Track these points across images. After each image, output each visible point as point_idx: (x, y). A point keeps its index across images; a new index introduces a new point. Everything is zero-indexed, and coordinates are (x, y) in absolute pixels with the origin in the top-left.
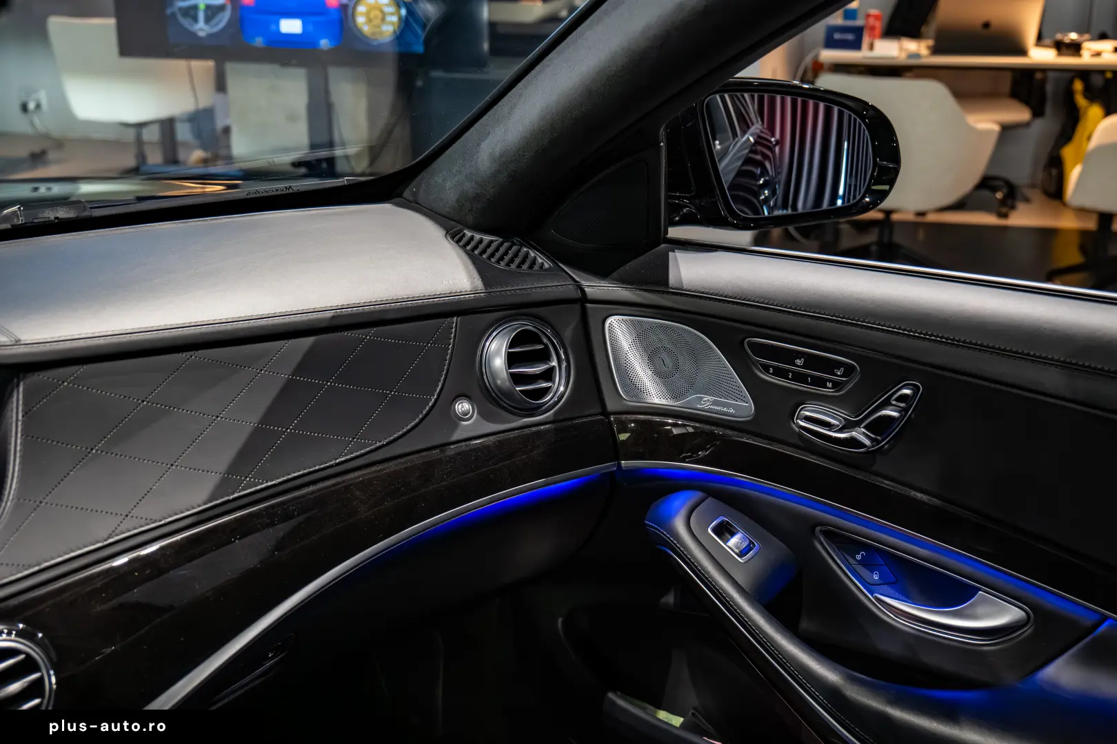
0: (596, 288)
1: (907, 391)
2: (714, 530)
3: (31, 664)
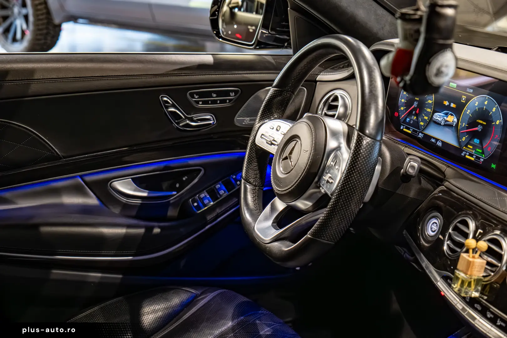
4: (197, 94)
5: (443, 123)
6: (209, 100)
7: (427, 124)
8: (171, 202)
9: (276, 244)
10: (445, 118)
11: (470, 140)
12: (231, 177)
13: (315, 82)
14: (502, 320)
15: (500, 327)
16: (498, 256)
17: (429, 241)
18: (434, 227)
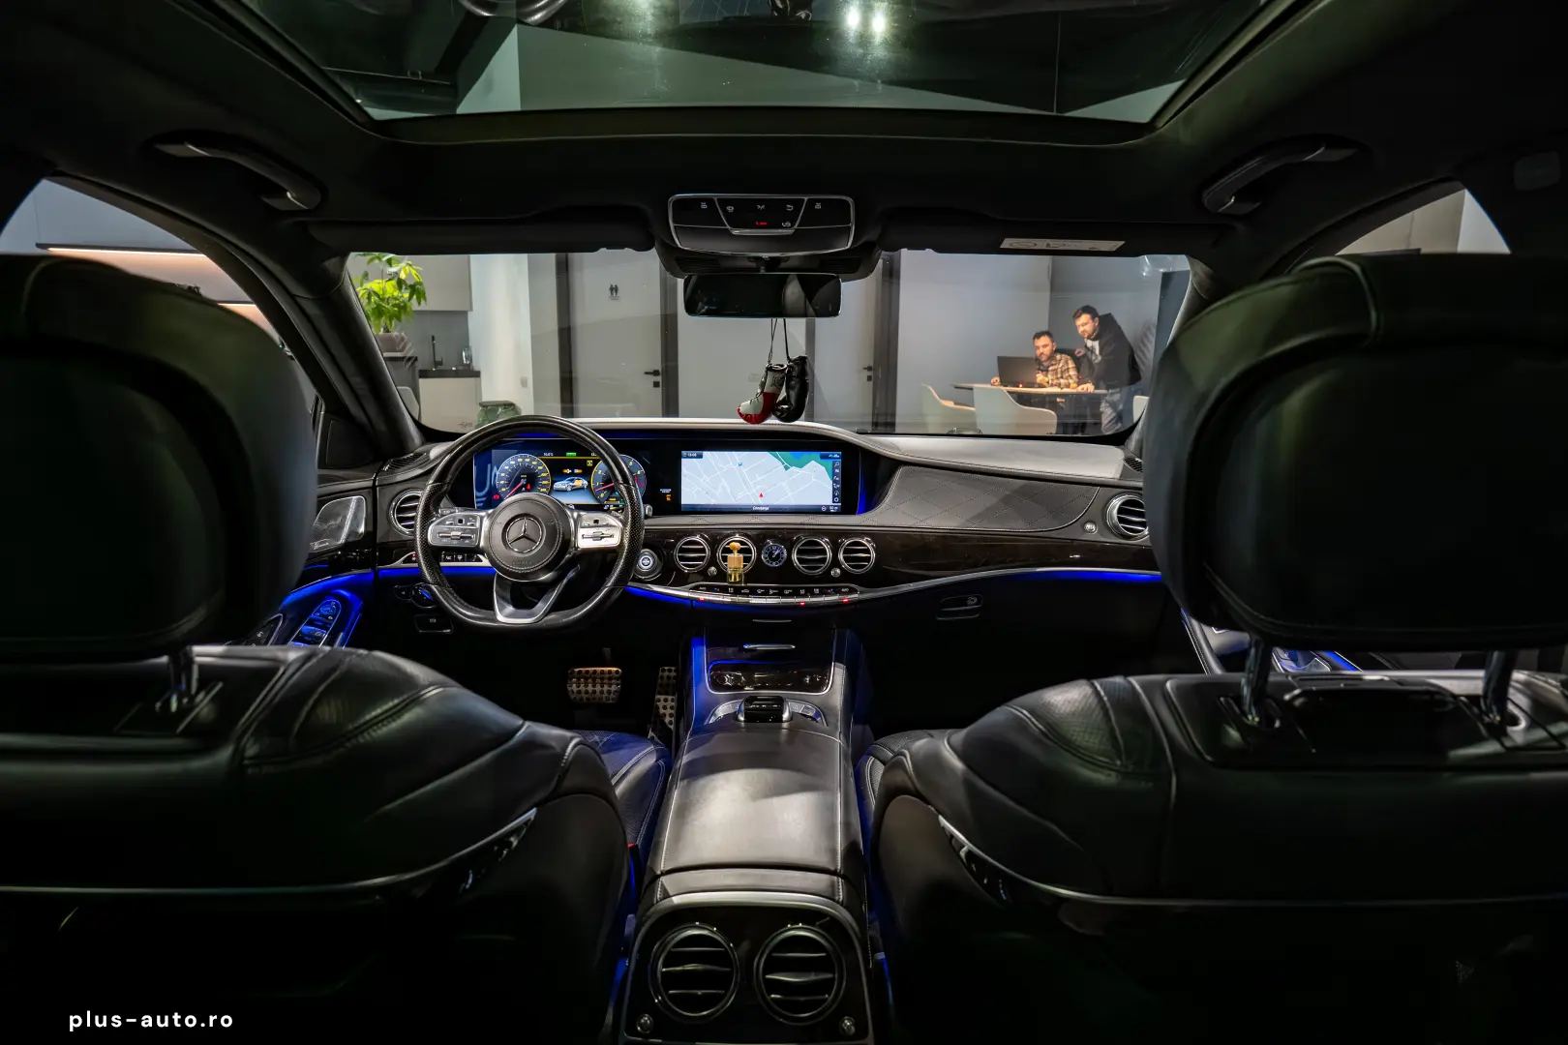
3: (867, 551)
5: (569, 489)
9: (552, 616)
10: (571, 484)
11: (611, 494)
12: (312, 616)
13: (374, 488)
14: (773, 588)
15: (774, 594)
16: (748, 551)
17: (647, 574)
18: (646, 562)
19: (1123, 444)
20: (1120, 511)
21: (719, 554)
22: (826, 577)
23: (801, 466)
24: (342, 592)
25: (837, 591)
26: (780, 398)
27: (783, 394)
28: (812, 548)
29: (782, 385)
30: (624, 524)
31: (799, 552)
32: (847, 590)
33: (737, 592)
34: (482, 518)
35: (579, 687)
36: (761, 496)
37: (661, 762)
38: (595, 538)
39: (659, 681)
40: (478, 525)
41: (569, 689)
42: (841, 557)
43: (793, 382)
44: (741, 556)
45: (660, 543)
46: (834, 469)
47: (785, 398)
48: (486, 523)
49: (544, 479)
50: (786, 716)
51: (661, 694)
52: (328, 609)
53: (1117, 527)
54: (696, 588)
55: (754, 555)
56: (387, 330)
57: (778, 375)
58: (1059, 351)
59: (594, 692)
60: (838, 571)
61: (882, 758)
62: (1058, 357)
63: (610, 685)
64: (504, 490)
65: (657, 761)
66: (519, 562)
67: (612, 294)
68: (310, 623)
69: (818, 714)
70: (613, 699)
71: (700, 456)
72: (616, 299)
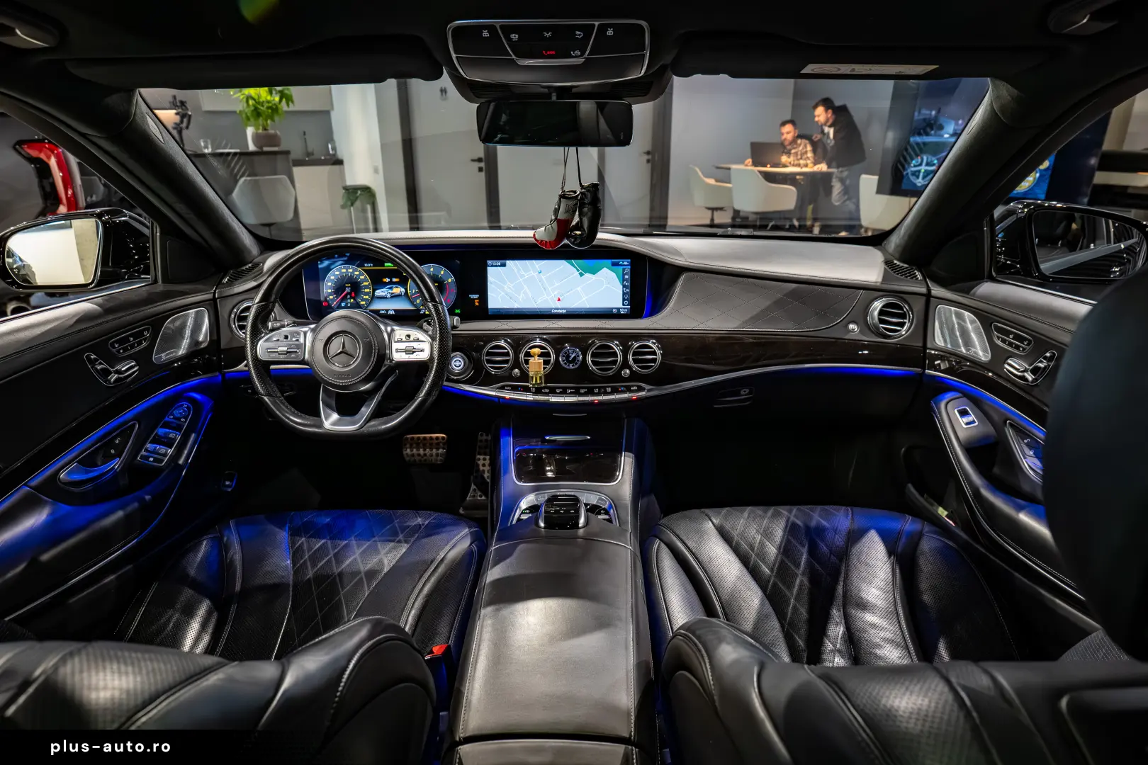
0: (937, 291)
1: (1048, 355)
2: (958, 411)
3: (654, 353)
4: (116, 342)
5: (389, 296)
6: (127, 346)
7: (370, 302)
8: (118, 470)
9: (372, 424)
10: (390, 291)
12: (167, 419)
13: (214, 299)
14: (570, 388)
15: (571, 393)
16: (548, 354)
17: (459, 374)
18: (458, 364)
19: (881, 245)
20: (881, 313)
21: (522, 356)
22: (617, 377)
23: (594, 273)
24: (195, 395)
25: (628, 390)
26: (574, 223)
27: (576, 219)
28: (604, 351)
29: (575, 212)
30: (433, 339)
31: (593, 355)
32: (635, 388)
33: (538, 391)
34: (305, 333)
35: (412, 451)
36: (559, 300)
37: (475, 548)
38: (408, 351)
39: (479, 444)
40: (302, 340)
41: (404, 453)
42: (630, 358)
43: (586, 209)
44: (541, 360)
45: (470, 346)
46: (624, 275)
47: (577, 224)
48: (309, 336)
49: (366, 287)
50: (582, 521)
51: (480, 454)
52: (181, 412)
53: (878, 328)
54: (502, 388)
55: (552, 359)
56: (265, 129)
57: (571, 203)
58: (800, 136)
59: (425, 455)
60: (628, 371)
61: (666, 540)
62: (799, 141)
63: (438, 449)
64: (331, 297)
65: (471, 544)
66: (340, 375)
67: (442, 94)
68: (166, 425)
69: (610, 507)
70: (441, 460)
71: (504, 265)
72: (445, 99)
